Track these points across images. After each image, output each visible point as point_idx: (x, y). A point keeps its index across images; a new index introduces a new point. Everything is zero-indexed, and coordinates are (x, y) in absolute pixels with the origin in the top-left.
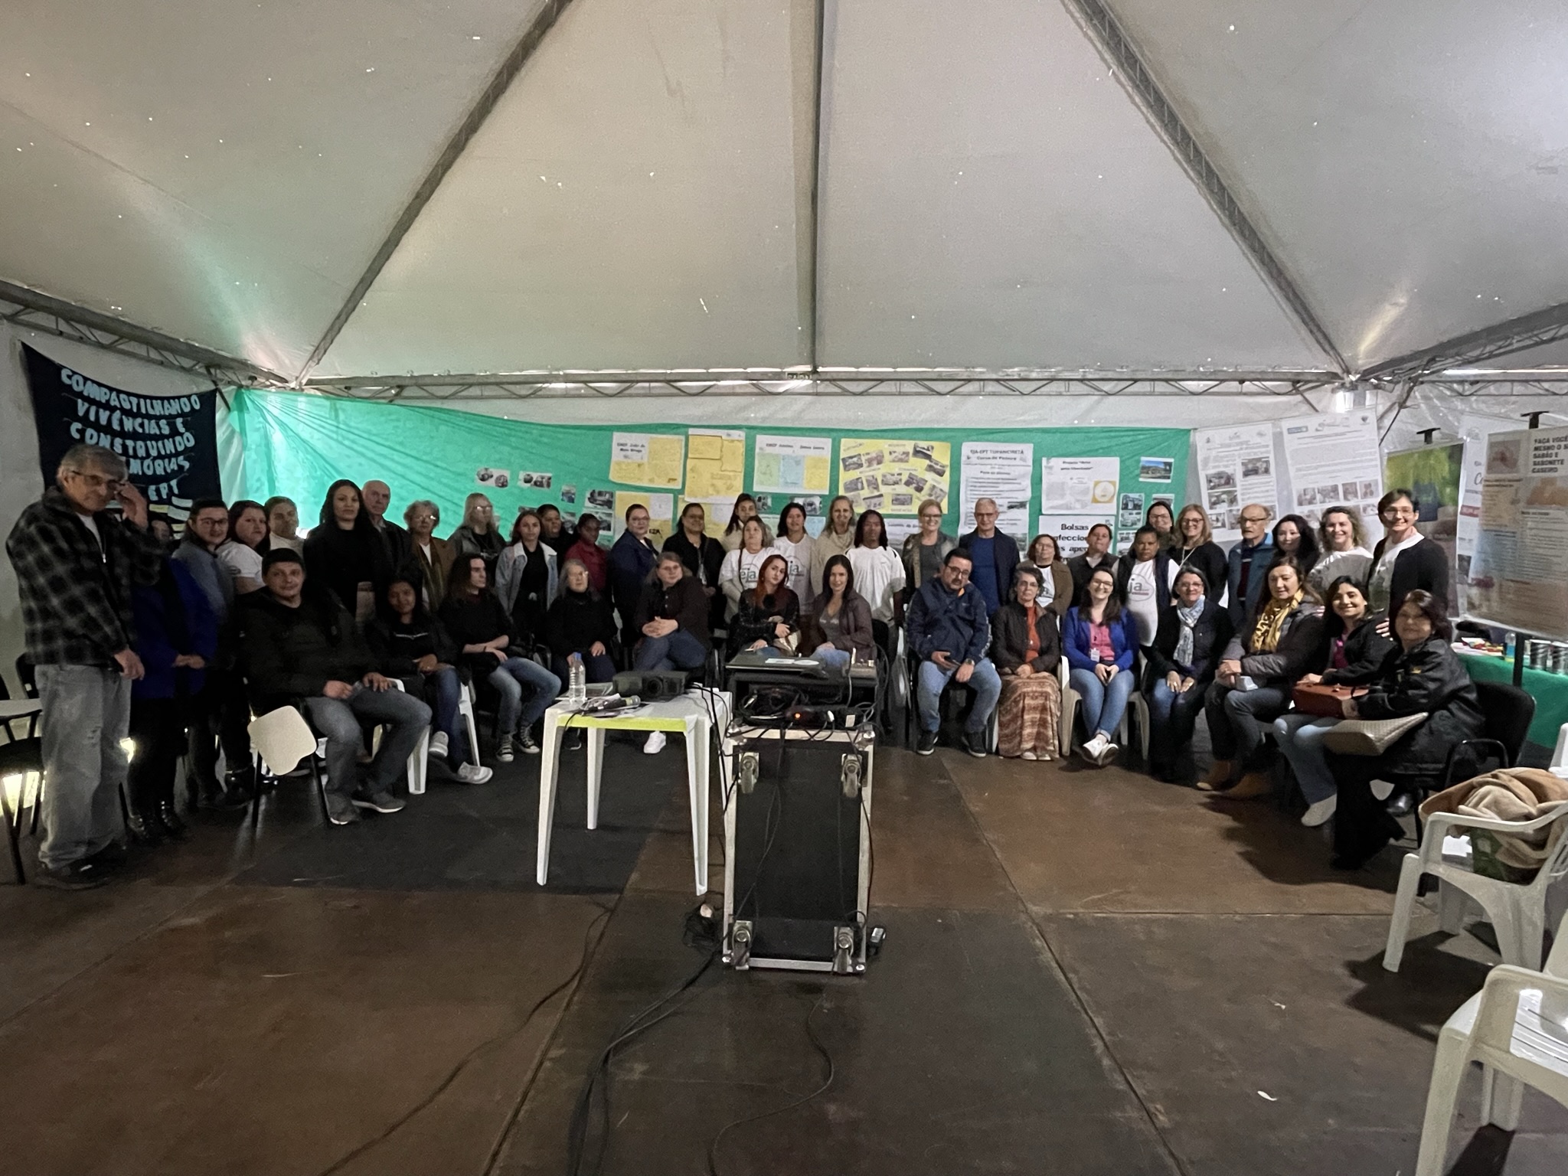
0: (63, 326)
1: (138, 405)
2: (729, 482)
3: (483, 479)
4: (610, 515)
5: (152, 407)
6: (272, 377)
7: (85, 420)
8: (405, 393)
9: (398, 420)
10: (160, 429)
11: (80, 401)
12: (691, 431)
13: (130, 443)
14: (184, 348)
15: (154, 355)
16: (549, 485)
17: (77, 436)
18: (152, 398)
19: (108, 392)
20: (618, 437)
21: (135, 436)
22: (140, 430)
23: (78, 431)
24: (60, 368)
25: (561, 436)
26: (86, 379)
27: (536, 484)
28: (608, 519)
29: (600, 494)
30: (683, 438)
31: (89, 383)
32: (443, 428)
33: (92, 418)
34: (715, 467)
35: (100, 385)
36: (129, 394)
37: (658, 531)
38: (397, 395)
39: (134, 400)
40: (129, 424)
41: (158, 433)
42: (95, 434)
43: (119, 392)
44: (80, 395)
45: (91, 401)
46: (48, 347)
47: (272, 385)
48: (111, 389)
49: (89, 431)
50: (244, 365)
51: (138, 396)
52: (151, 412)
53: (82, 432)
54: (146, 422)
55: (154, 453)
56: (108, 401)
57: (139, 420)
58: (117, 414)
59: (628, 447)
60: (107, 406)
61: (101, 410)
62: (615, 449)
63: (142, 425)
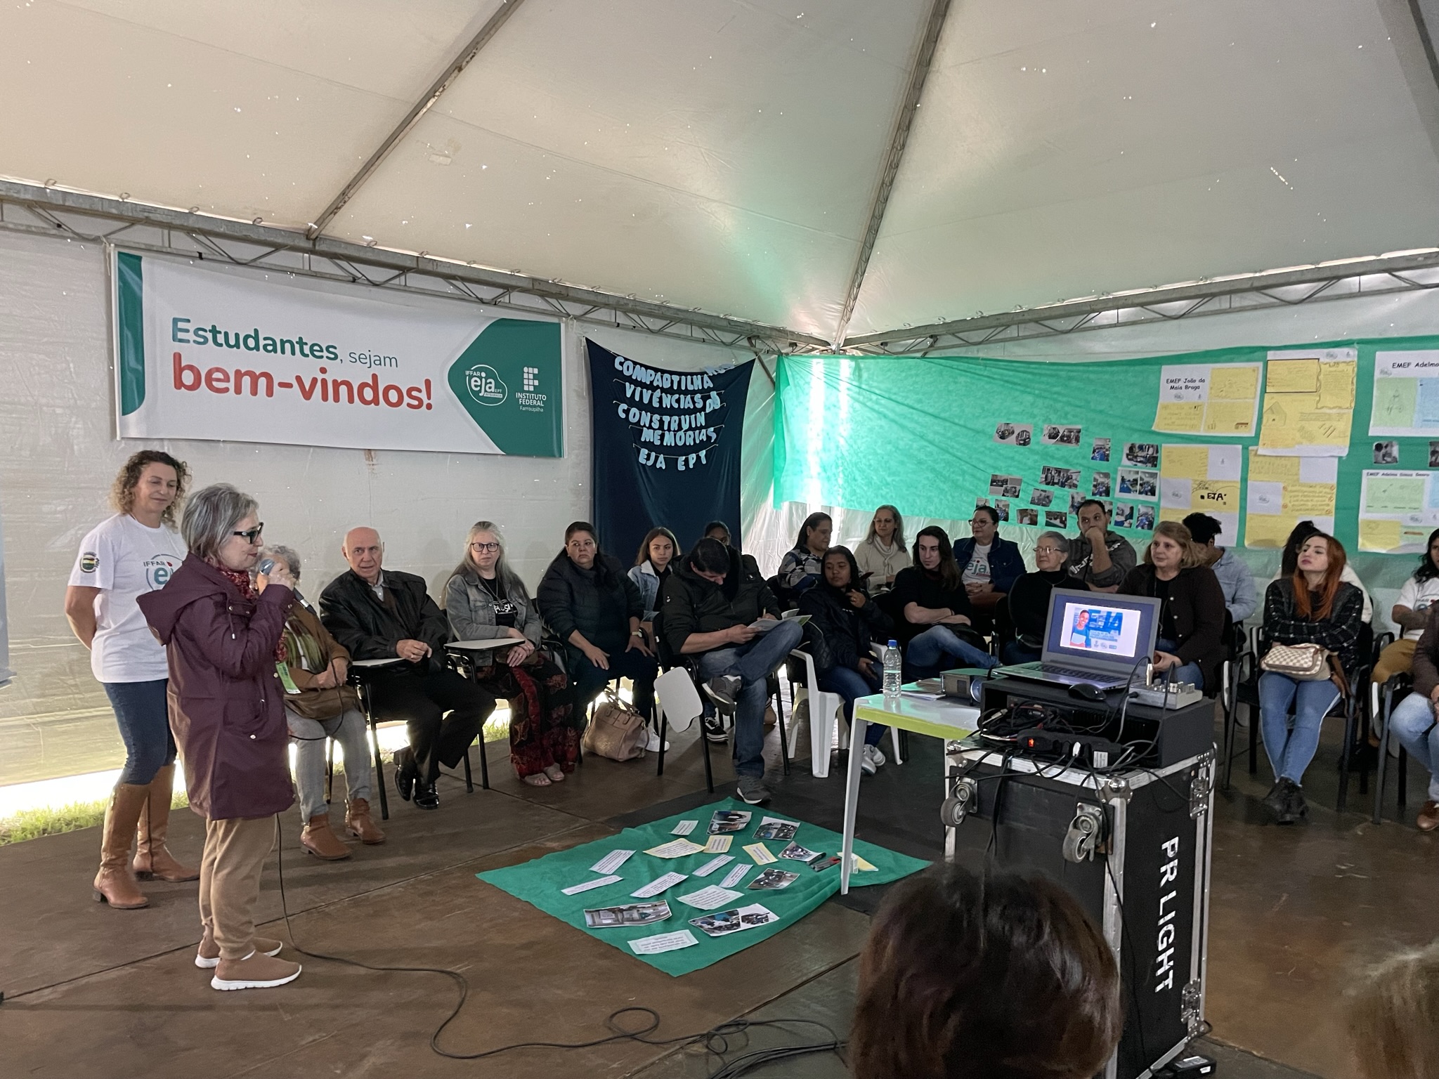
0: (621, 319)
1: (679, 383)
2: (1328, 424)
3: (1003, 437)
4: (1154, 475)
5: (692, 383)
6: (812, 341)
7: (631, 402)
8: (939, 344)
9: (917, 375)
10: (694, 403)
11: (627, 384)
12: (1271, 355)
13: (666, 419)
14: (725, 323)
15: (698, 333)
16: (1077, 440)
17: (623, 416)
18: (692, 374)
19: (653, 372)
20: (1168, 372)
21: (671, 412)
22: (676, 406)
23: (624, 411)
24: (614, 356)
25: (1092, 376)
26: (635, 363)
27: (1062, 440)
28: (1152, 481)
29: (1141, 448)
30: (1260, 365)
31: (638, 366)
32: (962, 379)
33: (637, 398)
34: (1308, 403)
35: (647, 367)
36: (671, 373)
37: (1220, 496)
38: (931, 346)
39: (676, 378)
40: (668, 401)
41: (692, 407)
42: (637, 412)
43: (663, 372)
44: (630, 379)
45: (637, 383)
46: (607, 340)
47: (814, 349)
48: (656, 370)
49: (634, 410)
50: (782, 332)
51: (680, 374)
52: (690, 388)
53: (627, 412)
54: (682, 396)
55: (685, 426)
56: (652, 382)
57: (676, 396)
58: (658, 393)
59: (1181, 384)
60: (651, 387)
61: (645, 390)
62: (1164, 387)
63: (678, 401)
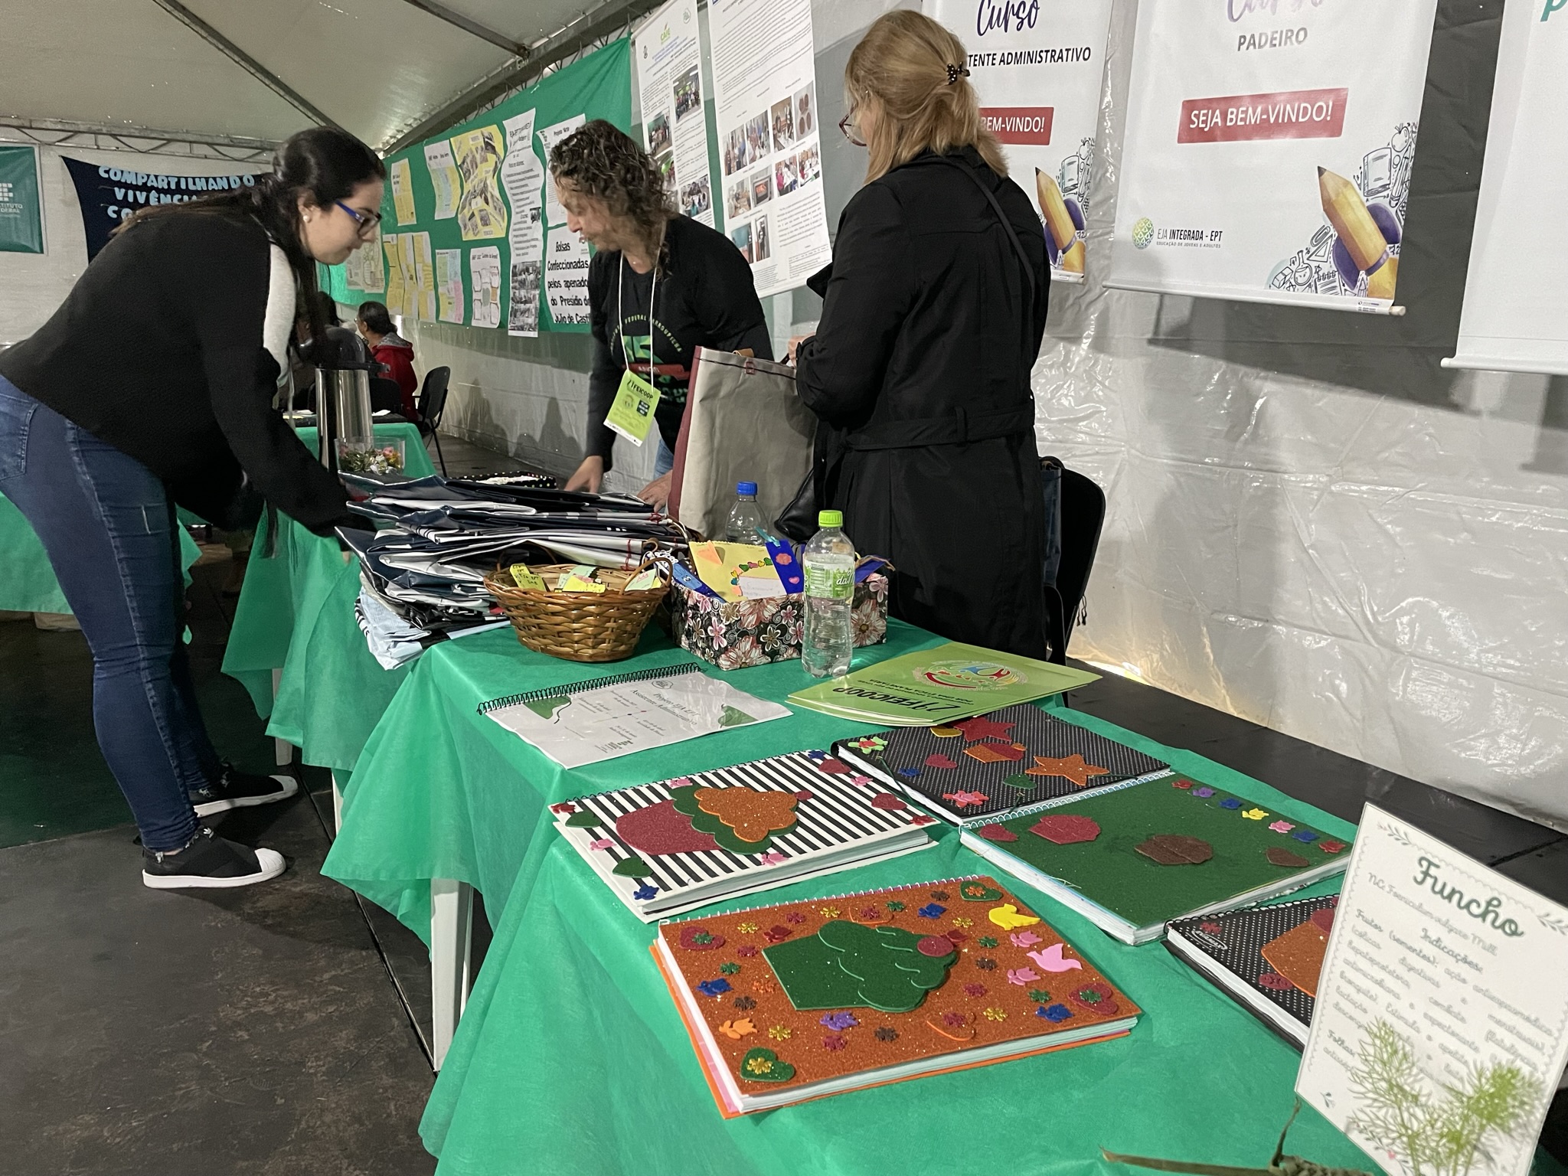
0: (105, 142)
1: (178, 185)
5: (194, 184)
7: (124, 203)
11: (116, 189)
14: (226, 141)
15: (201, 150)
17: (114, 216)
18: (192, 178)
23: (114, 212)
24: (97, 167)
26: (123, 171)
31: (126, 173)
33: (131, 199)
36: (167, 177)
39: (173, 181)
43: (157, 176)
44: (118, 183)
45: (129, 187)
48: (149, 175)
49: (127, 210)
51: (177, 178)
53: (118, 213)
56: (145, 184)
58: (153, 194)
60: (144, 188)
61: (138, 193)
